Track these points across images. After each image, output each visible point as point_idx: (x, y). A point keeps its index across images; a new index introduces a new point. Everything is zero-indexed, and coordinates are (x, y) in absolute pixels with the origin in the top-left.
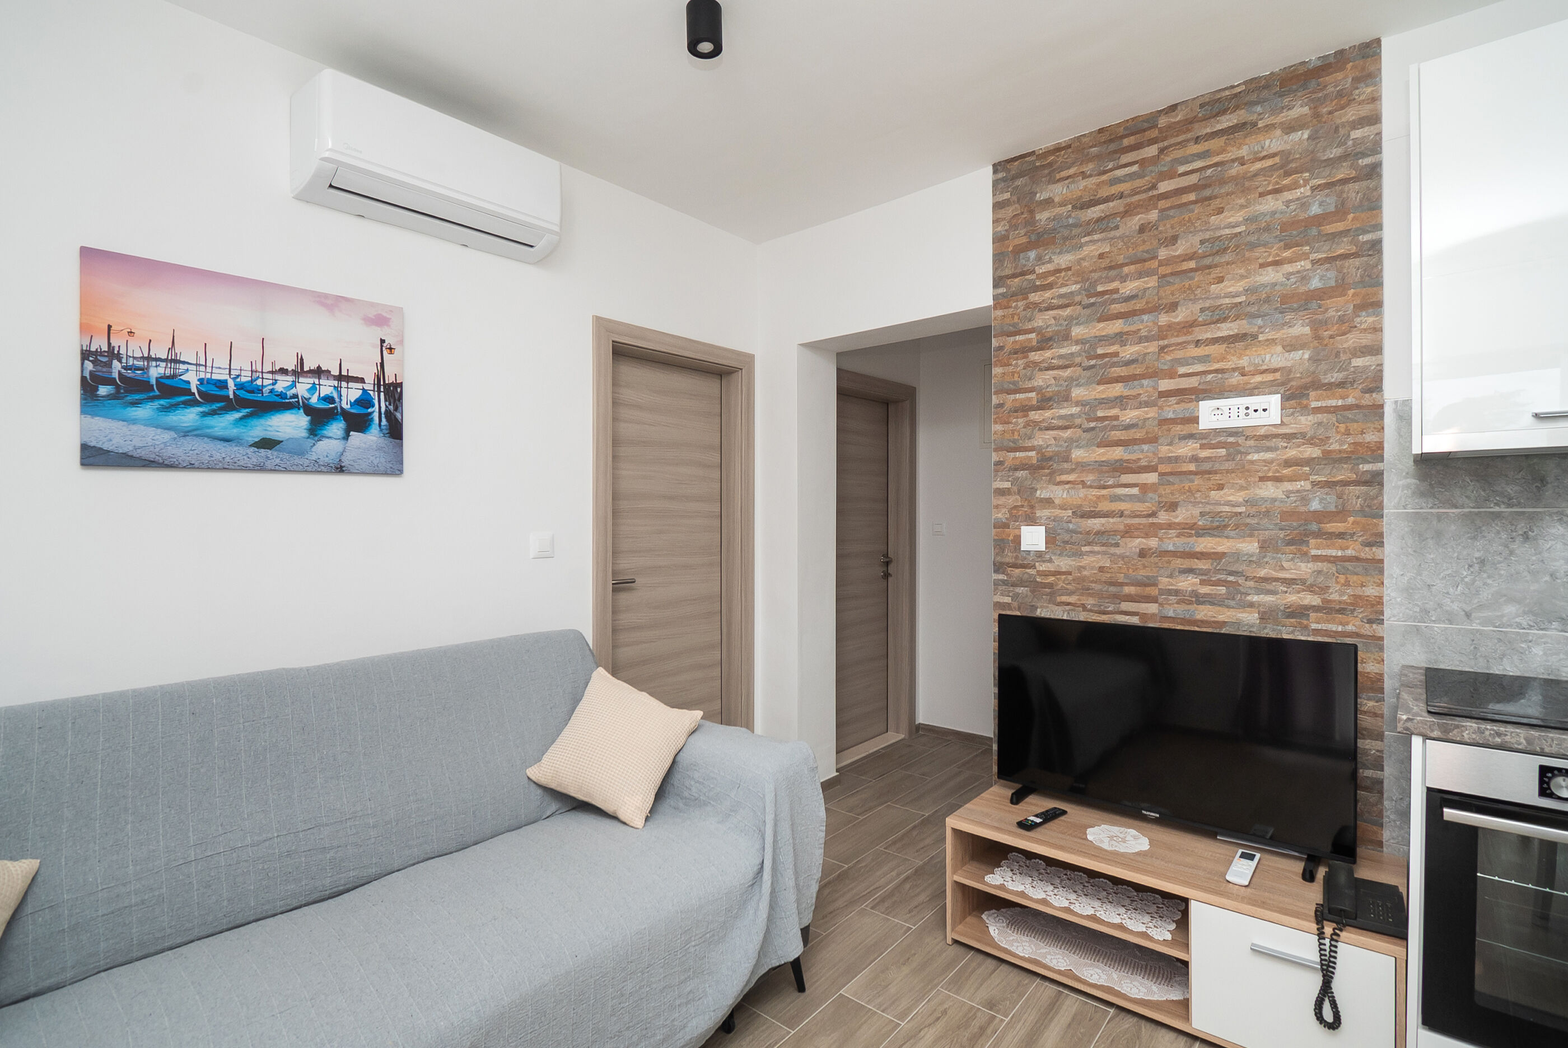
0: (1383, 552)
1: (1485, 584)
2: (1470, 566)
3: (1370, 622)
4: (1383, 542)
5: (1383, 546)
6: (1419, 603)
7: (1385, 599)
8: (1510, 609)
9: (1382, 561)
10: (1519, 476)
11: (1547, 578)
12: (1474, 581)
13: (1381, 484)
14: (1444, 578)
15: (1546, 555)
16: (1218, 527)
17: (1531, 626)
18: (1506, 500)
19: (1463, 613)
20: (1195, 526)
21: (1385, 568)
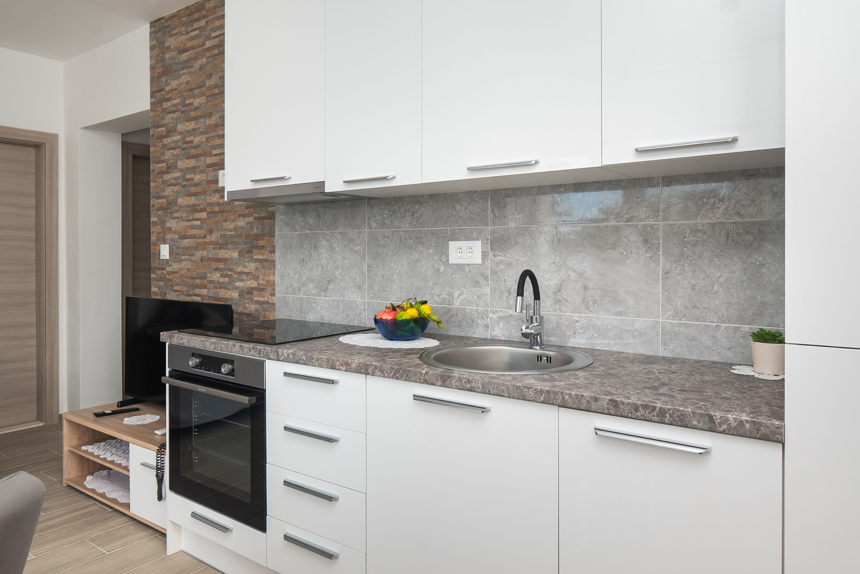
0: (275, 256)
1: (304, 272)
2: (300, 263)
3: (271, 295)
4: (275, 251)
5: (275, 253)
6: (286, 284)
7: (276, 282)
8: (311, 286)
9: (274, 261)
10: (313, 214)
11: (321, 269)
12: (301, 271)
13: (275, 219)
14: (292, 269)
15: (320, 256)
16: (226, 243)
17: (317, 295)
18: (309, 227)
19: (298, 289)
20: (218, 243)
21: (276, 265)
